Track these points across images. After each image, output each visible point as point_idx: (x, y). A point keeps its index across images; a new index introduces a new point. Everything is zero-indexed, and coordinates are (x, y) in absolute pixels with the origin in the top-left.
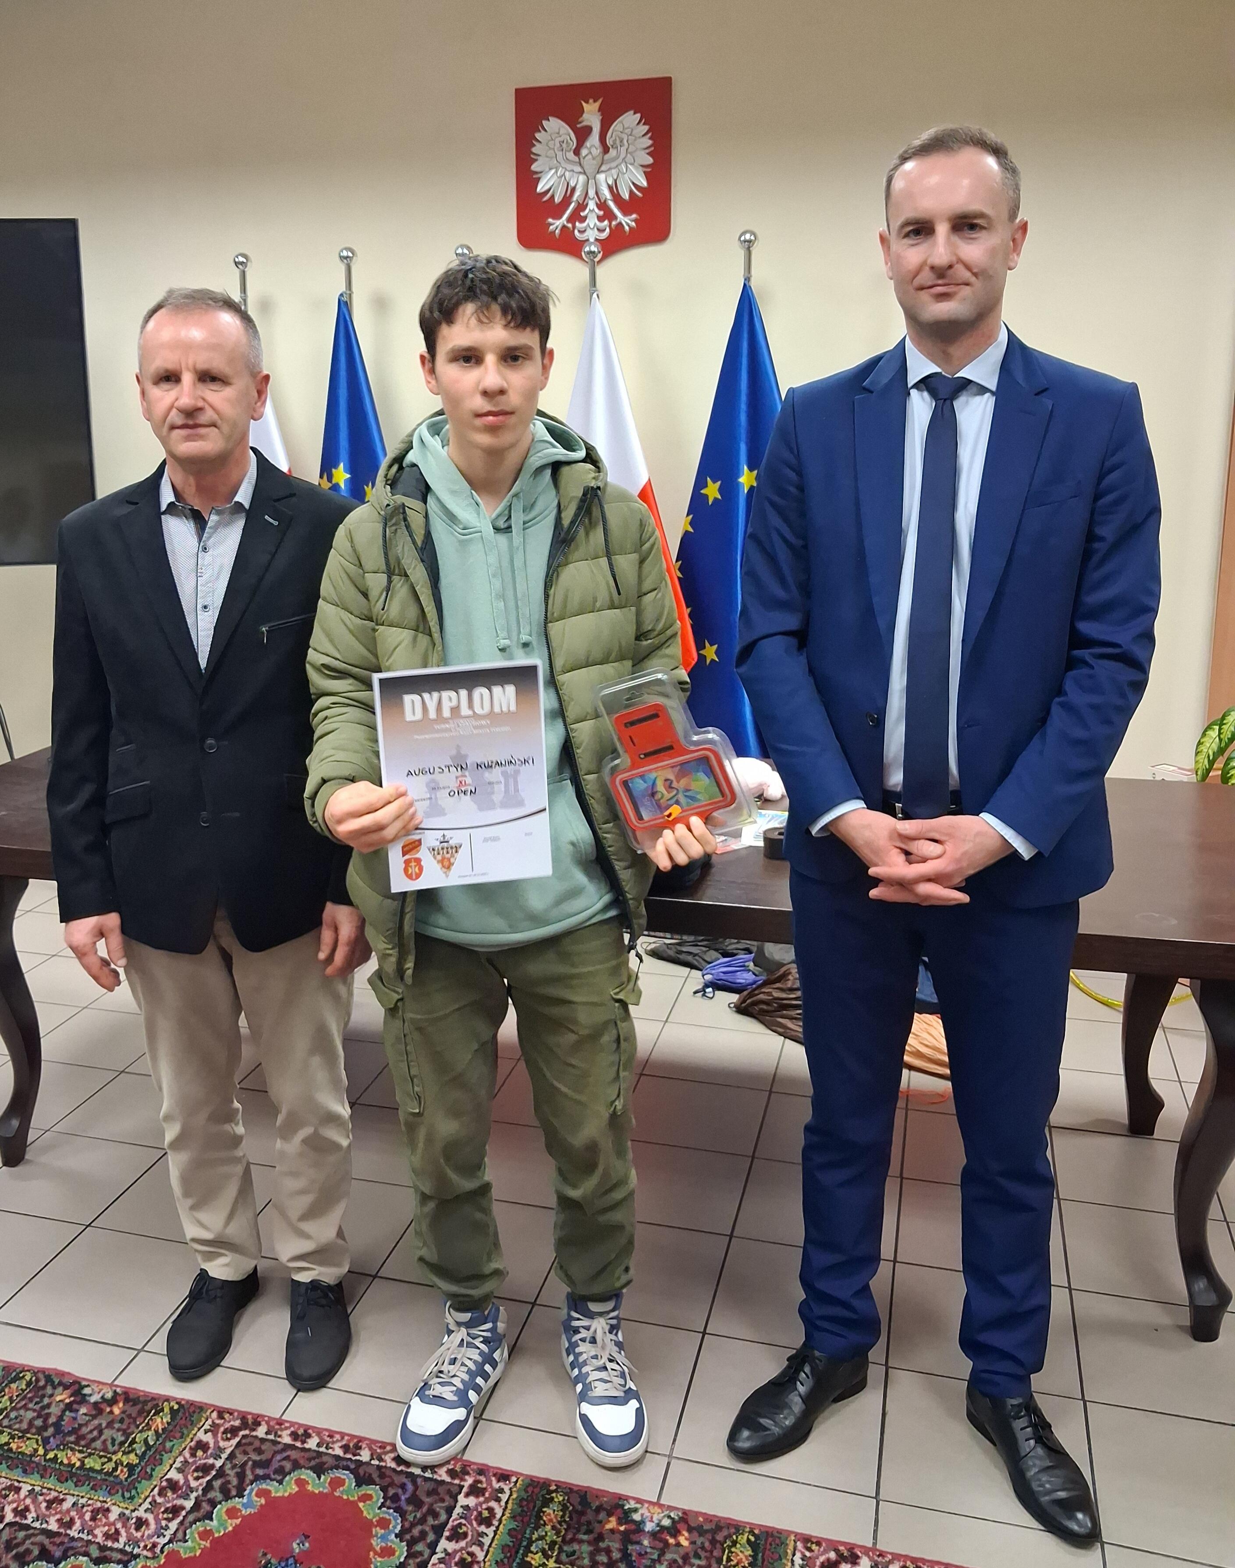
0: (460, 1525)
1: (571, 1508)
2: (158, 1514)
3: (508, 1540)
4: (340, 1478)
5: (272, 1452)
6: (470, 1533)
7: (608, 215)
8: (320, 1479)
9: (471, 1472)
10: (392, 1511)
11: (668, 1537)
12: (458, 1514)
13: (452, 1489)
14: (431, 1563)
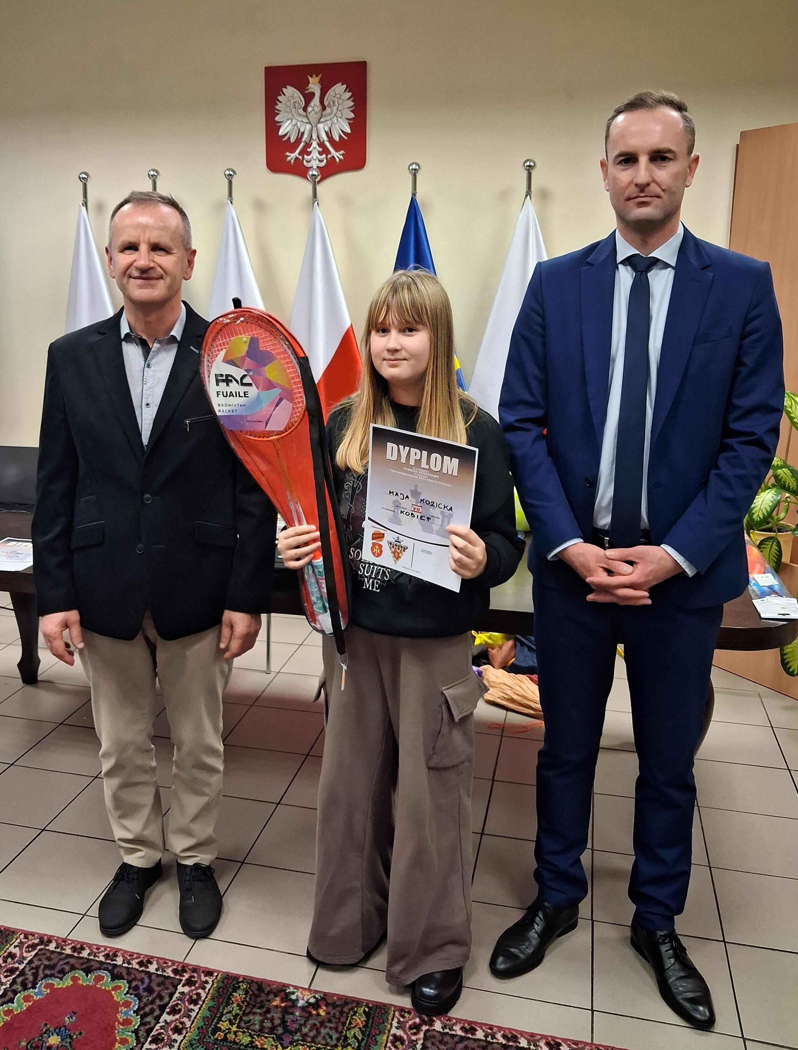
0: (177, 1005)
1: (251, 993)
3: (208, 1014)
4: (101, 975)
5: (58, 959)
6: (183, 1010)
7: (325, 151)
8: (87, 977)
9: (188, 970)
10: (133, 996)
11: (312, 1010)
12: (177, 998)
13: (174, 982)
14: (155, 1029)
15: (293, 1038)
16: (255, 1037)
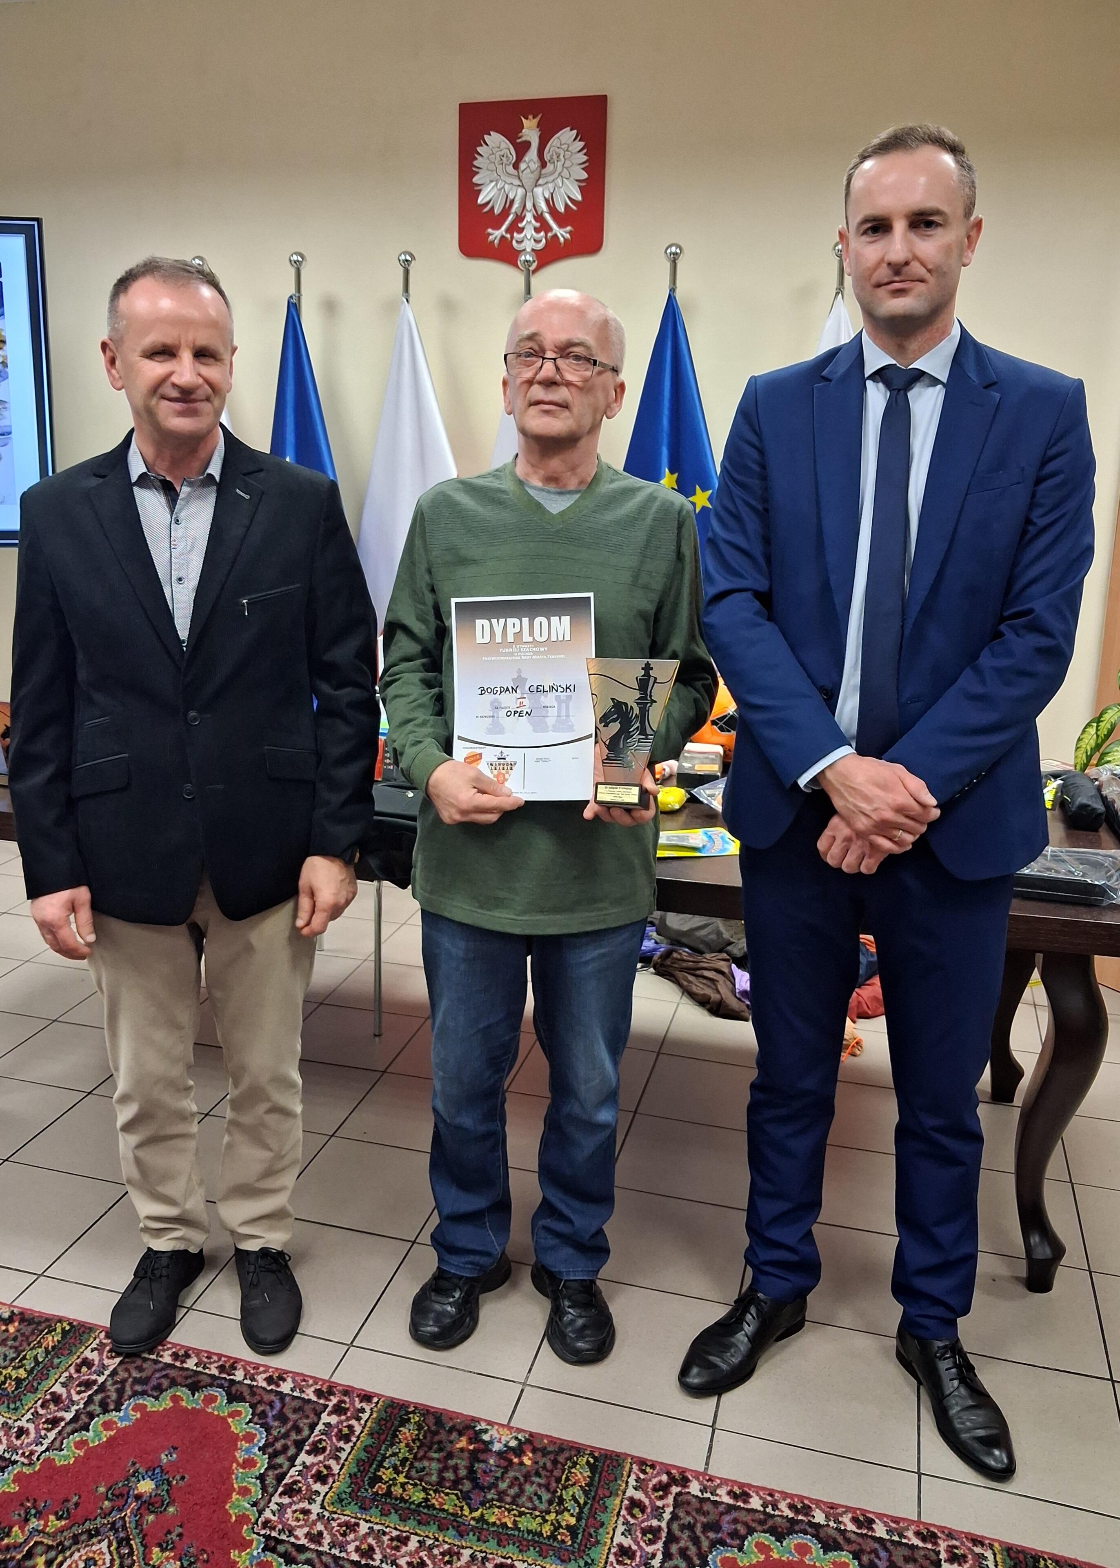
0: (320, 1441)
1: (426, 1428)
2: (39, 1424)
3: (364, 1456)
4: (213, 1395)
5: (153, 1370)
6: (329, 1448)
7: (544, 227)
8: (193, 1396)
9: (336, 1392)
10: (258, 1426)
11: (513, 1457)
12: (320, 1431)
13: (317, 1408)
14: (289, 1475)
15: (485, 1497)
16: (431, 1492)
